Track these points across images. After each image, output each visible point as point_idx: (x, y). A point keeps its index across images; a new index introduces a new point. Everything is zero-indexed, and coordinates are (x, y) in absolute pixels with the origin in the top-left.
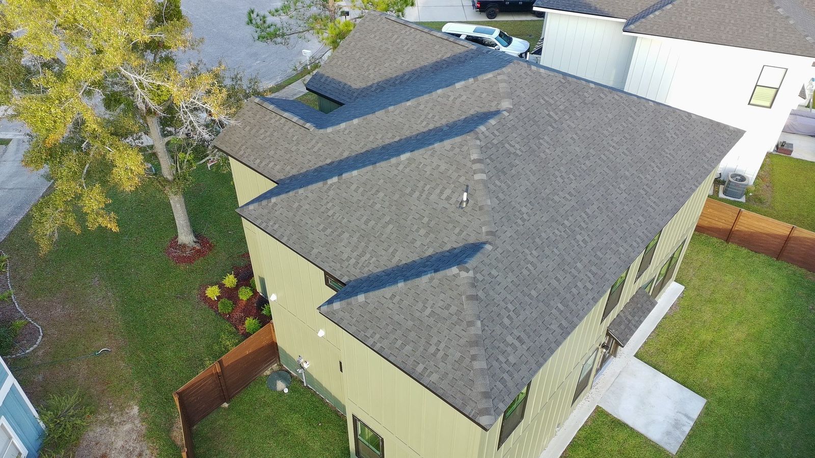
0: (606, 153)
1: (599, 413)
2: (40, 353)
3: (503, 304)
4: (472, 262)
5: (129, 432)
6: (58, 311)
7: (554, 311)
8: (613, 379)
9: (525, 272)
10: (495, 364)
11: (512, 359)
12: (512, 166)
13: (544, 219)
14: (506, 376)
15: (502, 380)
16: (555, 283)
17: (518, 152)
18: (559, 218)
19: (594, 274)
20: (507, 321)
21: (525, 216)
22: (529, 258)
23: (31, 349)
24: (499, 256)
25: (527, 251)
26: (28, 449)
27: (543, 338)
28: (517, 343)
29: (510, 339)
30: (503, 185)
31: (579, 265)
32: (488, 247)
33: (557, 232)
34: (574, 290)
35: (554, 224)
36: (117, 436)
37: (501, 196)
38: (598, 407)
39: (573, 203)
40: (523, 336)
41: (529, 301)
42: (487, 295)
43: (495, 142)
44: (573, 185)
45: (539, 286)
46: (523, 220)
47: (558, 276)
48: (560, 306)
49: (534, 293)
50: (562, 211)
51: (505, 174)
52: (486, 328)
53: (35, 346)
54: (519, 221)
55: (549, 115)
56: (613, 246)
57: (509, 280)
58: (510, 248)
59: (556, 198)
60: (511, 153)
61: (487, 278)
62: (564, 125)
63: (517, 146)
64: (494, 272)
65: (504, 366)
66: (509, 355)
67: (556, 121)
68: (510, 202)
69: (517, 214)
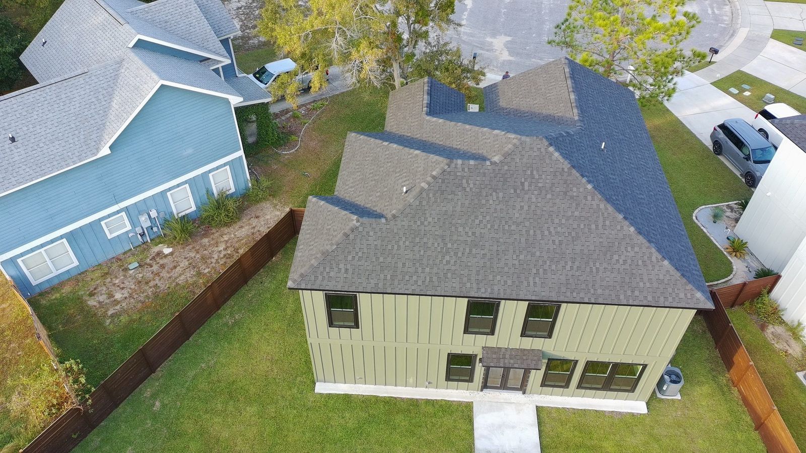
0: (538, 232)
1: (469, 406)
2: (286, 157)
3: (357, 249)
4: (365, 220)
5: (276, 216)
6: (312, 144)
7: (382, 276)
8: (502, 401)
9: (390, 247)
10: (321, 269)
11: (332, 274)
12: (453, 193)
13: (437, 233)
14: (320, 278)
15: (316, 277)
16: (400, 265)
17: (468, 189)
18: (448, 239)
19: (431, 281)
20: (350, 258)
21: (426, 223)
22: (401, 243)
23: (286, 152)
24: (384, 229)
25: (404, 239)
26: (236, 189)
27: (359, 281)
28: (343, 271)
29: (342, 266)
30: (433, 199)
31: (427, 270)
32: (383, 220)
33: (436, 245)
34: (407, 278)
35: (440, 240)
36: (271, 213)
37: (424, 203)
38: (472, 402)
39: (469, 239)
40: (350, 271)
41: (374, 260)
42: (354, 240)
43: (459, 174)
44: (482, 231)
45: (389, 259)
46: (422, 223)
47: (407, 264)
48: (389, 277)
49: (381, 259)
50: (455, 238)
51: (442, 194)
52: (336, 252)
53: (288, 152)
54: (419, 223)
55: (522, 184)
56: (465, 279)
57: (375, 243)
58: (395, 231)
59: (460, 229)
60: (462, 186)
61: (364, 233)
62: (527, 196)
63: (471, 186)
64: (371, 233)
65: (325, 274)
66: (333, 271)
67: (523, 189)
68: (425, 210)
69: (423, 218)
